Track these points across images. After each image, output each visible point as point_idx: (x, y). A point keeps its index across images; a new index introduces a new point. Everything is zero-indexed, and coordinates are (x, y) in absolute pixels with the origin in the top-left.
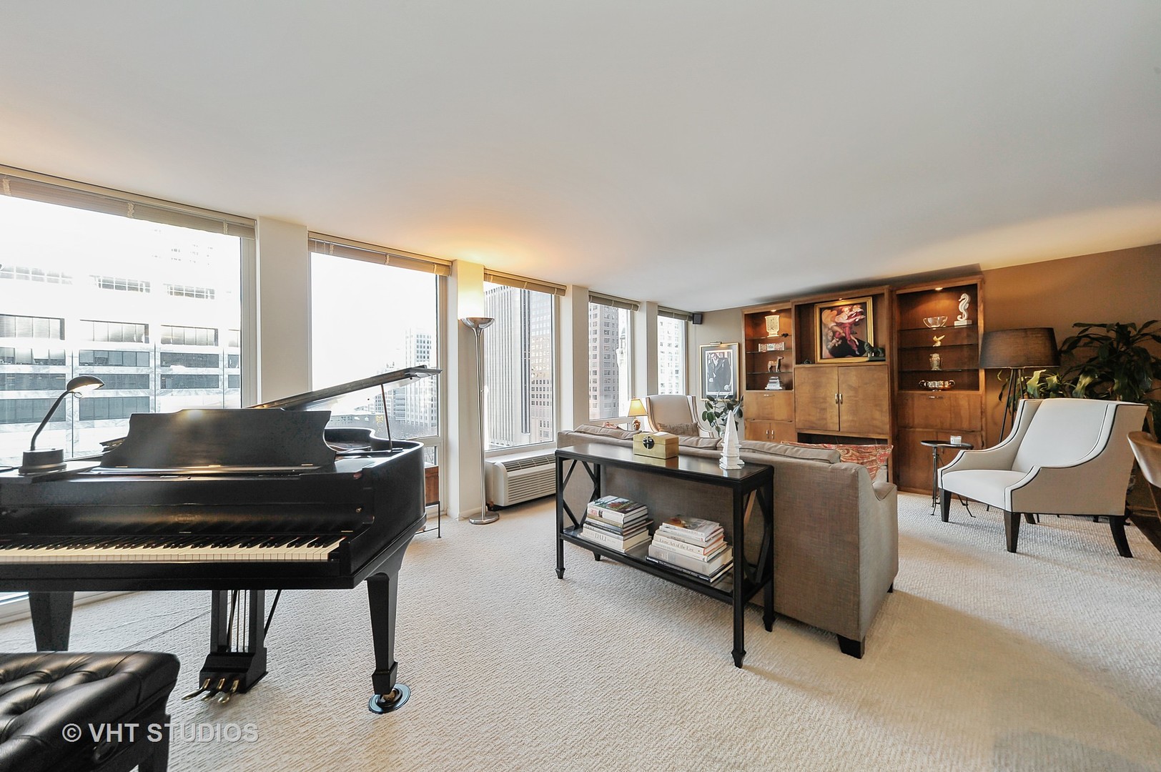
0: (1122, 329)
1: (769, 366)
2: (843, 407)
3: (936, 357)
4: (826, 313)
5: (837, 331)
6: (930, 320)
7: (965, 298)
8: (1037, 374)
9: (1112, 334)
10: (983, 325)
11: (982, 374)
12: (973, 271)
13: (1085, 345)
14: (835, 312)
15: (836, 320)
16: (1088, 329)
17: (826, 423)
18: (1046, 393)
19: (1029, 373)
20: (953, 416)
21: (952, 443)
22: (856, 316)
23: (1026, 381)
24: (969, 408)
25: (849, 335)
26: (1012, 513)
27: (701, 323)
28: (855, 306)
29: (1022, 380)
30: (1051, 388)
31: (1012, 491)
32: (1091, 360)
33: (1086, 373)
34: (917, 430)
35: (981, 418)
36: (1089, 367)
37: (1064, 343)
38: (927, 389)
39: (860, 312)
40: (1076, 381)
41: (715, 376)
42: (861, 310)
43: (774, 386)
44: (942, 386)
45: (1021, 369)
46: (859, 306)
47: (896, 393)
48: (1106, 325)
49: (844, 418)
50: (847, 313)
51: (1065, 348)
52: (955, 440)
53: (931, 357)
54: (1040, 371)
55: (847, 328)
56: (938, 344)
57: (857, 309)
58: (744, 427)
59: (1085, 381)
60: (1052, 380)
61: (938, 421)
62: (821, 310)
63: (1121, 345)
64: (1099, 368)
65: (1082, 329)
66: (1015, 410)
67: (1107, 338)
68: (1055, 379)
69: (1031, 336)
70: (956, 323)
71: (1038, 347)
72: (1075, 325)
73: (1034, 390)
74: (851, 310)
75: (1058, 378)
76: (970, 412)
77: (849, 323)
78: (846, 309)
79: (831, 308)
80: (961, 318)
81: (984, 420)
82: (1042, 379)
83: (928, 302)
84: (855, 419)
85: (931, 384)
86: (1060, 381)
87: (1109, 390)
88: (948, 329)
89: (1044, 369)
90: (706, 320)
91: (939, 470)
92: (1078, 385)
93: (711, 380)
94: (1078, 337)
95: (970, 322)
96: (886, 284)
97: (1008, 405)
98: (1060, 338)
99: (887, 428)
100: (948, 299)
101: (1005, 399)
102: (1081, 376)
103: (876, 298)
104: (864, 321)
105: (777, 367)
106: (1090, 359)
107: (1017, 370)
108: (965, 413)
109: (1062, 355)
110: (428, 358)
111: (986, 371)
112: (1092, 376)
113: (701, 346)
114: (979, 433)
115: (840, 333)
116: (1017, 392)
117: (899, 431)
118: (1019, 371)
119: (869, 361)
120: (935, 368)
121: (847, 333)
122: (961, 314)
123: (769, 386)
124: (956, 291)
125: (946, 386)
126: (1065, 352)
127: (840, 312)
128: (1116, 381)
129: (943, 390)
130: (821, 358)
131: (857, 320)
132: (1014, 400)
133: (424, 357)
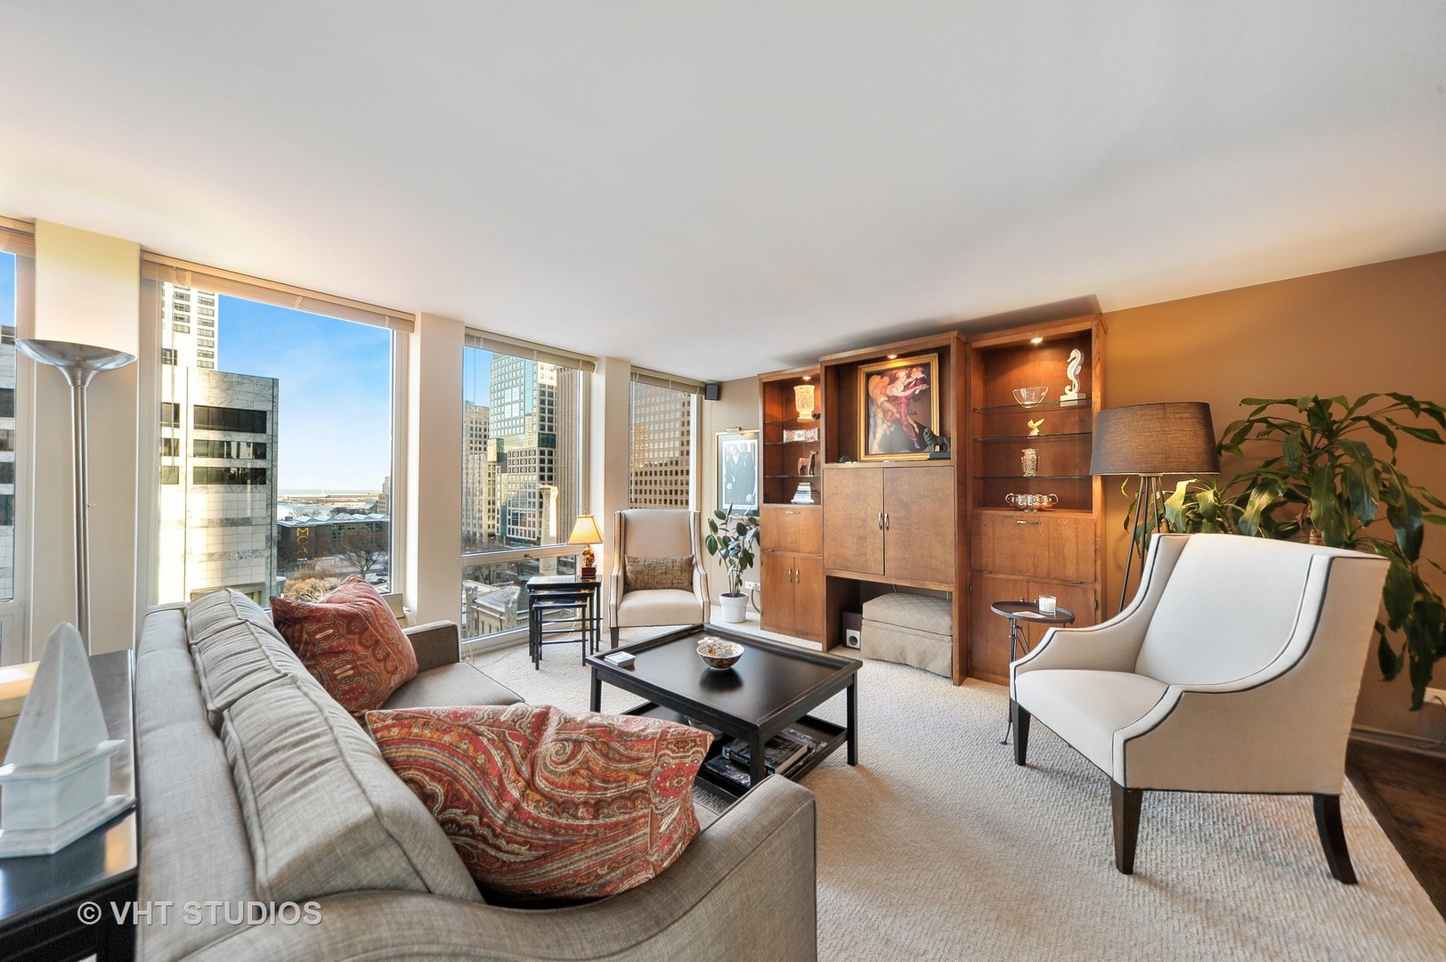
0: (1319, 411)
1: (800, 467)
2: (891, 535)
3: (1030, 454)
4: (875, 380)
5: (889, 411)
6: (1024, 392)
7: (1076, 354)
8: (1182, 487)
9: (1302, 418)
10: (1099, 400)
11: (1097, 486)
12: (1085, 308)
13: (1260, 435)
14: (886, 379)
15: (888, 392)
16: (1266, 406)
17: (866, 561)
18: (1197, 522)
19: (1170, 484)
20: (1052, 554)
21: (1042, 608)
22: (915, 385)
23: (1163, 499)
24: (1077, 543)
25: (906, 416)
26: (1126, 789)
27: (718, 398)
28: (915, 369)
29: (1158, 496)
30: (1204, 512)
31: (1126, 741)
32: (1268, 463)
33: (1264, 487)
34: (999, 576)
35: (1095, 561)
36: (1264, 476)
37: (1227, 431)
38: (1017, 508)
39: (921, 379)
40: (1243, 501)
41: (734, 480)
42: (922, 375)
43: (803, 496)
44: (1037, 504)
45: (1157, 477)
46: (920, 369)
47: (969, 513)
48: (1296, 400)
49: (891, 553)
50: (903, 380)
51: (1227, 441)
52: (1047, 604)
53: (1023, 454)
54: (1187, 482)
55: (903, 405)
56: (1035, 432)
57: (918, 374)
58: (759, 562)
59: (1260, 501)
60: (1205, 498)
61: (1030, 563)
62: (869, 376)
63: (1318, 436)
64: (1284, 477)
65: (1255, 407)
66: (1146, 546)
67: (1294, 425)
68: (1209, 496)
69: (1172, 416)
70: (1063, 398)
71: (1185, 438)
72: (1244, 401)
73: (1177, 516)
74: (909, 376)
75: (1215, 494)
76: (1077, 552)
77: (906, 397)
78: (902, 374)
79: (881, 373)
80: (1071, 390)
81: (1099, 563)
82: (1189, 496)
83: (1024, 363)
84: (907, 556)
85: (1020, 500)
86: (1219, 501)
87: (1299, 517)
88: (1049, 407)
89: (1193, 477)
90: (725, 392)
91: (1012, 665)
92: (1248, 507)
93: (729, 486)
94: (1249, 421)
95: (1084, 396)
96: (954, 330)
97: (1135, 538)
98: (1219, 425)
99: (952, 572)
100: (1053, 360)
101: (1131, 528)
102: (1253, 492)
103: (943, 353)
104: (927, 393)
105: (809, 467)
106: (1266, 462)
107: (1149, 478)
108: (1070, 553)
109: (1223, 452)
110: (485, 450)
111: (1105, 480)
112: (1273, 493)
113: (717, 434)
114: (1090, 586)
115: (893, 414)
116: (1150, 517)
117: (972, 576)
118: (1153, 480)
119: (929, 459)
120: (1029, 472)
121: (903, 414)
122: (1070, 383)
123: (797, 498)
124: (1062, 344)
125: (1045, 504)
126: (1227, 448)
127: (893, 380)
128: (1314, 502)
129: (1040, 510)
130: (867, 453)
131: (917, 392)
132: (1145, 533)
133: (480, 449)
